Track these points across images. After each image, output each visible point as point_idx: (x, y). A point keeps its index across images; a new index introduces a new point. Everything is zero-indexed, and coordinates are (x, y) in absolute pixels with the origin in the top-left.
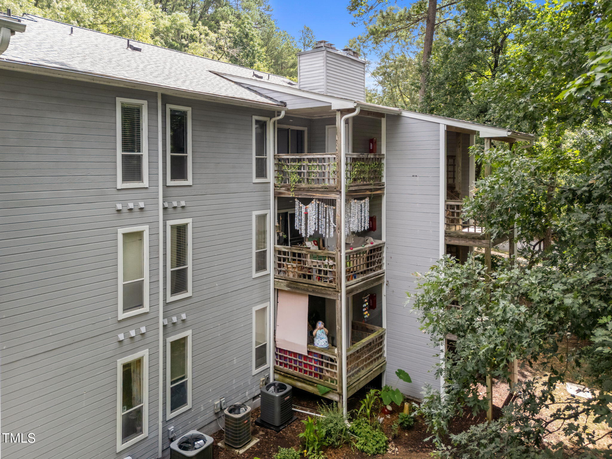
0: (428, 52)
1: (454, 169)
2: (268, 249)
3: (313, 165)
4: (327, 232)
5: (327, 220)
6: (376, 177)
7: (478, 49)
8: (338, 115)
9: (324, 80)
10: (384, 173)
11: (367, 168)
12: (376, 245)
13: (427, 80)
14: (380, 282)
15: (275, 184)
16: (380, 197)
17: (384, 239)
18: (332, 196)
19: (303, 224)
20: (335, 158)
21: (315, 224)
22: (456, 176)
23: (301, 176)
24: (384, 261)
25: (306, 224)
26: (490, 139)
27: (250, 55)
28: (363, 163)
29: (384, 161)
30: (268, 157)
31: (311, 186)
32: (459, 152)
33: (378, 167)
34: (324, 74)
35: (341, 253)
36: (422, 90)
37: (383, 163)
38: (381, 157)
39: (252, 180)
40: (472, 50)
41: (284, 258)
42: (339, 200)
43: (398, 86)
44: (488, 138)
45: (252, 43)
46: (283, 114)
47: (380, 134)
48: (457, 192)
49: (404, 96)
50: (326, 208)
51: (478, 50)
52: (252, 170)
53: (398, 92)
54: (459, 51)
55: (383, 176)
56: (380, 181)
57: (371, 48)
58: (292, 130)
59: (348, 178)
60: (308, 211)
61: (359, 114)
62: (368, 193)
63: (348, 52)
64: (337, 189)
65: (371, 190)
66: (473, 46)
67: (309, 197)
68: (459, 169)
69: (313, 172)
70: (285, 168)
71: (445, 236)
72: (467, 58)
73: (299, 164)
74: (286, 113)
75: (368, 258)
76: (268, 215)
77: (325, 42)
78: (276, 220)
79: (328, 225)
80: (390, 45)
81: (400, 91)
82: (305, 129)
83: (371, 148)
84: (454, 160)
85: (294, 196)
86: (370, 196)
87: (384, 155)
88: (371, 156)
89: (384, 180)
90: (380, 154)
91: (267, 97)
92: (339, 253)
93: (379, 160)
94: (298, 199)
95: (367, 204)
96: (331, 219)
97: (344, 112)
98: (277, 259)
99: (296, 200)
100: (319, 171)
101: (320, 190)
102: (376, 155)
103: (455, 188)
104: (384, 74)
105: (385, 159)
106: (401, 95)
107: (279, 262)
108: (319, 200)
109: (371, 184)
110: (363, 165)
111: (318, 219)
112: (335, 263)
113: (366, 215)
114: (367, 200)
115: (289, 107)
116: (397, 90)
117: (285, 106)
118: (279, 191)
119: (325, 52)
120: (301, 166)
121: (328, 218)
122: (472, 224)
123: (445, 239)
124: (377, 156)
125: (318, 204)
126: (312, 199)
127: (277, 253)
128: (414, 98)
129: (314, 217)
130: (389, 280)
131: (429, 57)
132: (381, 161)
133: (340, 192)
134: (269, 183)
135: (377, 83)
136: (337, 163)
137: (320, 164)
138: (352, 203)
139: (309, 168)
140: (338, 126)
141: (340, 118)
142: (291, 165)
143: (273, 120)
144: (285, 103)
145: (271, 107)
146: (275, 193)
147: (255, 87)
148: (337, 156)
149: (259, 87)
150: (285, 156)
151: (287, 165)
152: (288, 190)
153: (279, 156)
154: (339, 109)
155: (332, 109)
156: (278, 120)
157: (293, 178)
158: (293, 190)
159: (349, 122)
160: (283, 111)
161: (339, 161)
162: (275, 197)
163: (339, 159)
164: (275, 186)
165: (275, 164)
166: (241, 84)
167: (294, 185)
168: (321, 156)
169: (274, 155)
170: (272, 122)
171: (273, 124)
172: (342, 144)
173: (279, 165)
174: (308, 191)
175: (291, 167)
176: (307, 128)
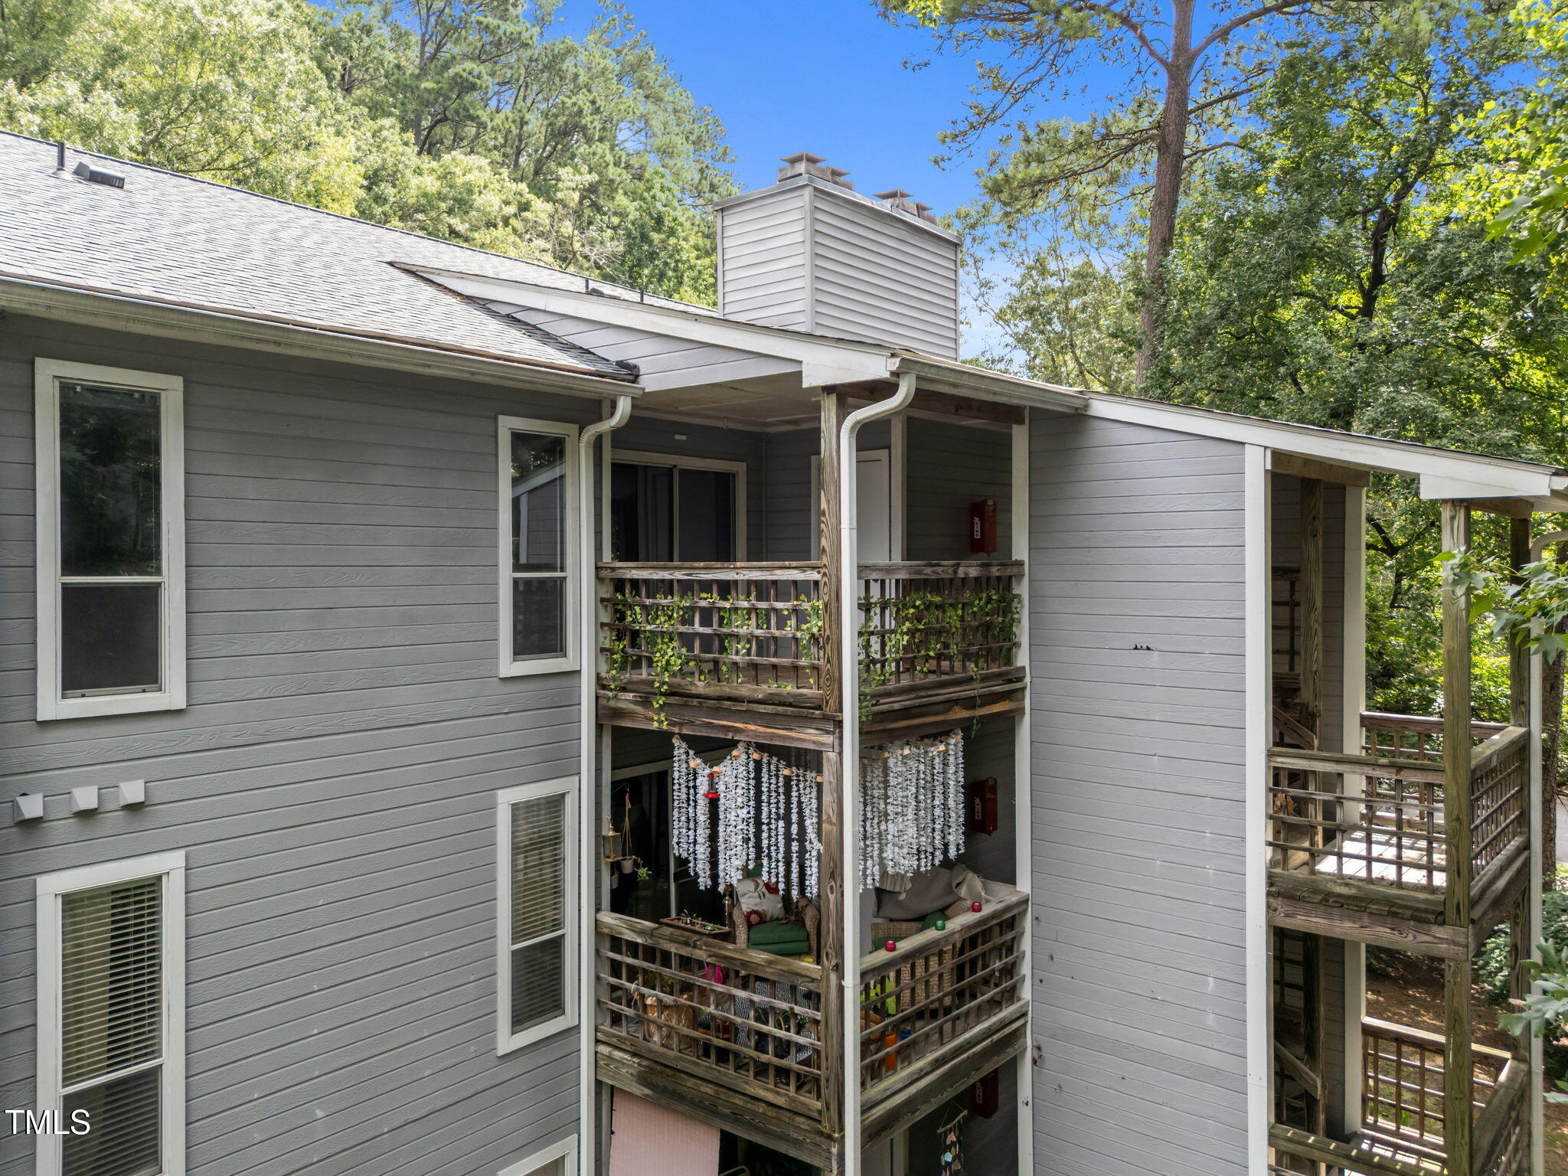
0: (1164, 240)
1: (1292, 618)
2: (569, 930)
3: (736, 609)
4: (795, 876)
5: (794, 829)
6: (989, 650)
7: (1326, 217)
8: (829, 408)
9: (805, 295)
10: (1023, 633)
11: (953, 617)
12: (995, 915)
13: (1158, 321)
14: (1010, 1053)
15: (598, 677)
16: (1007, 724)
17: (1024, 885)
18: (809, 737)
19: (703, 833)
20: (816, 583)
21: (746, 840)
22: (1300, 643)
23: (691, 649)
24: (1026, 969)
25: (713, 838)
26: (1468, 504)
27: (670, 273)
28: (937, 599)
29: (1022, 589)
30: (569, 573)
31: (726, 689)
32: (1314, 552)
33: (996, 611)
34: (806, 272)
35: (841, 977)
36: (1147, 349)
37: (1018, 596)
38: (1014, 571)
39: (497, 666)
40: (1308, 222)
41: (630, 967)
42: (832, 756)
43: (1073, 346)
44: (1456, 503)
45: (672, 241)
46: (624, 406)
47: (1008, 485)
48: (1304, 706)
49: (1088, 376)
50: (788, 779)
51: (1327, 224)
52: (496, 630)
53: (1071, 365)
54: (1266, 225)
55: (1017, 645)
56: (1009, 661)
57: (993, 242)
58: (684, 473)
59: (874, 662)
60: (721, 787)
61: (910, 406)
62: (962, 714)
63: (897, 201)
64: (828, 711)
65: (969, 703)
66: (1310, 210)
67: (721, 735)
68: (1314, 620)
69: (737, 637)
70: (636, 617)
71: (1269, 894)
72: (1291, 247)
73: (686, 603)
74: (633, 406)
75: (960, 972)
76: (568, 799)
77: (812, 161)
78: (607, 815)
79: (795, 846)
80: (1049, 233)
81: (1077, 360)
82: (739, 468)
83: (978, 536)
84: (1293, 584)
85: (665, 727)
86: (966, 726)
87: (1020, 564)
88: (971, 570)
89: (1022, 659)
90: (1009, 563)
91: (568, 347)
92: (833, 977)
93: (1005, 584)
94: (684, 737)
95: (956, 760)
96: (808, 822)
97: (850, 395)
98: (607, 968)
99: (676, 742)
100: (759, 632)
101: (762, 708)
102: (988, 565)
103: (1296, 690)
104: (1031, 311)
105: (1026, 580)
106: (1081, 372)
107: (614, 980)
108: (760, 747)
109: (971, 679)
110: (938, 607)
111: (758, 823)
112: (819, 1016)
113: (951, 803)
114: (956, 741)
115: (650, 383)
116: (1068, 357)
117: (635, 378)
118: (612, 703)
119: (807, 193)
120: (692, 609)
121: (794, 817)
122: (1357, 820)
123: (1268, 906)
124: (995, 571)
125: (758, 765)
126: (733, 744)
127: (608, 945)
128: (1118, 380)
129: (743, 813)
130: (1044, 1041)
131: (1166, 254)
132: (1008, 587)
133: (839, 724)
134: (579, 672)
135: (1010, 340)
136: (826, 606)
137: (763, 605)
138: (891, 762)
139: (721, 619)
140: (827, 453)
141: (835, 420)
142: (658, 605)
143: (589, 434)
144: (635, 367)
145: (566, 380)
146: (600, 712)
147: (533, 313)
148: (825, 574)
149: (545, 311)
150: (634, 572)
151: (644, 607)
152: (645, 701)
153: (613, 569)
154: (830, 382)
155: (805, 385)
156: (616, 433)
157: (662, 656)
158: (661, 702)
159: (893, 441)
160: (622, 398)
161: (833, 595)
162: (599, 728)
163: (834, 588)
164: (601, 683)
165: (603, 600)
166: (489, 306)
167: (664, 683)
168: (765, 573)
169: (597, 568)
170: (588, 443)
171: (594, 447)
172: (842, 526)
173: (614, 605)
174: (717, 712)
175: (656, 612)
176: (744, 464)
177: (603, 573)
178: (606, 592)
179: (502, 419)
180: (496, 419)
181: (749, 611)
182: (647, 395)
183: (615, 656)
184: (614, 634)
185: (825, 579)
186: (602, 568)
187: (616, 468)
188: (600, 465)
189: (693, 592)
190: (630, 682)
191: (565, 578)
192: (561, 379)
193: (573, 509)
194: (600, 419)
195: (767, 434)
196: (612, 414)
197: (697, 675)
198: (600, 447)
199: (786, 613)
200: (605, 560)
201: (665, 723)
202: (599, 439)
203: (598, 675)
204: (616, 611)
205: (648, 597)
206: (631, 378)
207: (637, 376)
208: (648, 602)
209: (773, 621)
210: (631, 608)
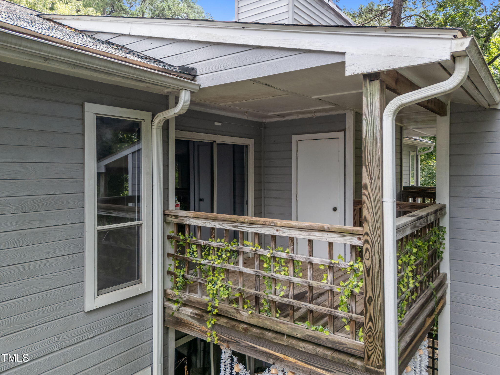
3: (275, 258)
8: (372, 94)
15: (165, 293)
30: (144, 221)
31: (268, 323)
39: (84, 303)
46: (185, 99)
64: (370, 364)
69: (276, 280)
70: (193, 253)
73: (232, 247)
82: (250, 142)
85: (215, 341)
101: (301, 346)
115: (204, 81)
117: (194, 78)
118: (175, 314)
120: (237, 252)
134: (151, 292)
136: (369, 270)
139: (262, 264)
140: (370, 134)
141: (378, 104)
142: (209, 246)
143: (159, 119)
144: (193, 69)
145: (137, 73)
146: (166, 319)
147: (122, 38)
148: (366, 241)
149: (129, 35)
150: (192, 220)
151: (198, 245)
152: (201, 319)
153: (177, 217)
154: (375, 69)
155: (348, 73)
156: (179, 118)
157: (213, 286)
158: (213, 322)
159: (347, 127)
160: (184, 92)
161: (376, 262)
162: (166, 329)
163: (376, 256)
164: (167, 297)
165: (169, 237)
166: (96, 36)
167: (215, 308)
168: (304, 233)
169: (165, 215)
170: (158, 126)
171: (163, 129)
172: (384, 199)
173: (178, 242)
174: (259, 339)
175: (209, 251)
176: (253, 140)
177: (169, 219)
178: (172, 231)
179: (87, 106)
180: (83, 105)
181: (287, 261)
182: (202, 90)
183: (177, 279)
184: (177, 262)
185: (367, 246)
186: (168, 215)
187: (178, 142)
188: (168, 142)
189: (238, 239)
190: (188, 301)
191: (141, 225)
192: (133, 71)
193: (148, 174)
194: (167, 108)
195: (264, 123)
196: (176, 103)
197: (241, 303)
198: (168, 129)
199: (322, 267)
200: (171, 208)
201: (216, 338)
202: (167, 123)
203: (165, 291)
204: (178, 246)
205: (201, 239)
206: (190, 77)
207: (195, 76)
208: (202, 242)
209: (309, 272)
210: (190, 245)
